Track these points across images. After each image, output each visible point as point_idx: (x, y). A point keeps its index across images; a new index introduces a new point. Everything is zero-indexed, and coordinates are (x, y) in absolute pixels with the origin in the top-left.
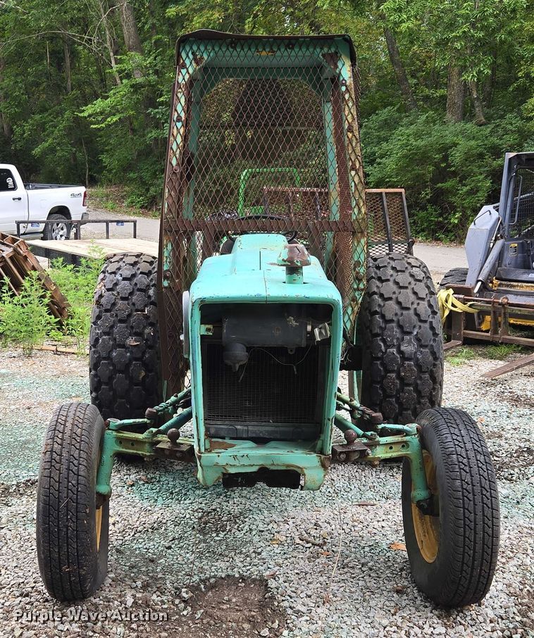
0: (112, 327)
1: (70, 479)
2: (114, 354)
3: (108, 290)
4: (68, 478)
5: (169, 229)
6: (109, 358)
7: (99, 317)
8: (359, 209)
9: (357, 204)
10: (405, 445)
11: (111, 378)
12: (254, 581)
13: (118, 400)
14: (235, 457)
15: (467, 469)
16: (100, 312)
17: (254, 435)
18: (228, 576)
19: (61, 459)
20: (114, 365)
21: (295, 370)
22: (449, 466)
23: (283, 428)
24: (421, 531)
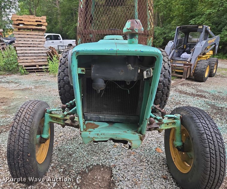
0: (64, 69)
1: (20, 140)
2: (65, 78)
3: (64, 57)
4: (19, 140)
5: (80, 33)
6: (63, 79)
7: (60, 66)
8: (151, 26)
9: (150, 24)
10: (174, 123)
11: (64, 86)
12: (107, 167)
13: (67, 93)
14: (98, 134)
15: (212, 142)
16: (61, 64)
17: (108, 120)
18: (97, 164)
19: (16, 131)
20: (65, 82)
21: (129, 92)
22: (202, 140)
23: (121, 117)
24: (174, 153)
